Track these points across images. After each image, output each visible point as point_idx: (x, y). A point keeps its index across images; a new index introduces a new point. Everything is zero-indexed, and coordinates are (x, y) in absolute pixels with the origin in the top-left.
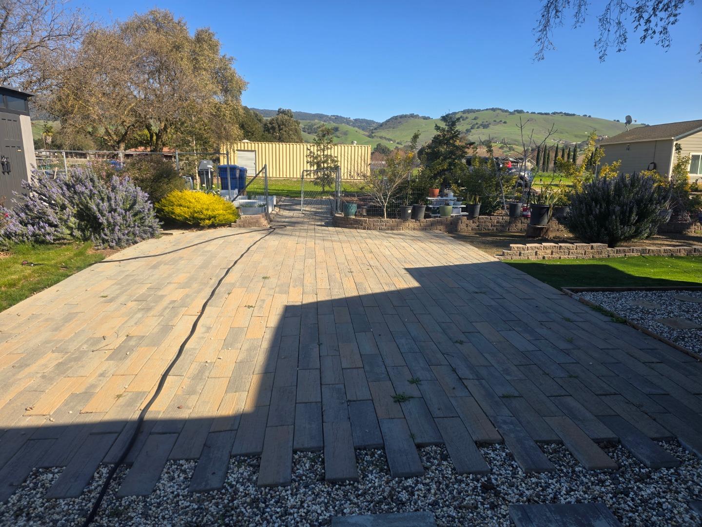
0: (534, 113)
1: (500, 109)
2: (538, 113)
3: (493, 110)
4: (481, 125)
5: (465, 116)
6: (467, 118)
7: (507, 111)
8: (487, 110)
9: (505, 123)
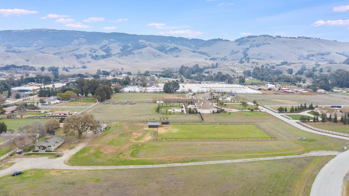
0: (287, 37)
1: (268, 36)
2: (289, 38)
3: (265, 36)
4: (256, 45)
5: (248, 39)
6: (249, 41)
7: (272, 37)
8: (261, 36)
9: (269, 44)
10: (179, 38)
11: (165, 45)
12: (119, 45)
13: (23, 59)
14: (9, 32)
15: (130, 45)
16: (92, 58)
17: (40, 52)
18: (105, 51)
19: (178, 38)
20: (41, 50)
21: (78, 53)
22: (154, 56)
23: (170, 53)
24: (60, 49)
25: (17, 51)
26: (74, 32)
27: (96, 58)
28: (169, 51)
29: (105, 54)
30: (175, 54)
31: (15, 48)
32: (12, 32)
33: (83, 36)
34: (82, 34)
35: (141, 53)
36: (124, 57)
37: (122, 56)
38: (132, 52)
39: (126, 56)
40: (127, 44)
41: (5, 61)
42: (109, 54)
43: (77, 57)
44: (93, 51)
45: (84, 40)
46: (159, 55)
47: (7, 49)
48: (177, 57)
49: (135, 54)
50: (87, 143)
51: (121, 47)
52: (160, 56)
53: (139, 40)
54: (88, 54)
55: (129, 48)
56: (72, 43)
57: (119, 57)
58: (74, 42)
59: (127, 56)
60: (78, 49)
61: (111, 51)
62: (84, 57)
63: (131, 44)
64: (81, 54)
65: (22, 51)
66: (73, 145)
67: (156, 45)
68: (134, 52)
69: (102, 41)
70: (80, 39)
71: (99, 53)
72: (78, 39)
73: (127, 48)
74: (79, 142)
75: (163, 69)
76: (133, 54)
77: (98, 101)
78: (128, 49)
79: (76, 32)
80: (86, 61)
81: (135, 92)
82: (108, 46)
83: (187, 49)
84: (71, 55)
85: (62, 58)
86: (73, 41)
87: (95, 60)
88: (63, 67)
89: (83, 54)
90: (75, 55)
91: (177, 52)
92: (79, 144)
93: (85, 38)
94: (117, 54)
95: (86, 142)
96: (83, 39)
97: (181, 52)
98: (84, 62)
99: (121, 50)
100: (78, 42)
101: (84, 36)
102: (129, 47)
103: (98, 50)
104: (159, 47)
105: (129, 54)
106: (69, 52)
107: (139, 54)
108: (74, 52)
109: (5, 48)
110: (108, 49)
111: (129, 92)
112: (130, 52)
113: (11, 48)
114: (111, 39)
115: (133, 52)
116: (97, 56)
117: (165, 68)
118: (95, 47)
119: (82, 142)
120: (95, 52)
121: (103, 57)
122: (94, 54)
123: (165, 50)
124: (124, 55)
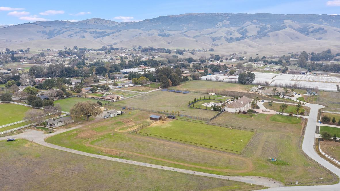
10: (335, 16)
11: (309, 26)
12: (256, 27)
13: (165, 42)
14: (168, 17)
15: (268, 26)
16: (226, 40)
17: (183, 36)
18: (241, 33)
19: (333, 16)
20: (184, 34)
21: (214, 35)
22: (292, 39)
23: (312, 34)
24: (200, 32)
25: (167, 34)
26: (220, 15)
27: (230, 40)
28: (312, 32)
29: (240, 36)
30: (318, 35)
31: (166, 32)
32: (170, 17)
33: (227, 18)
34: (227, 17)
35: (276, 35)
36: (258, 39)
37: (256, 39)
38: (267, 34)
39: (260, 38)
40: (266, 25)
41: (152, 43)
42: (244, 36)
43: (213, 40)
44: (229, 34)
45: (228, 23)
46: (297, 38)
47: (160, 33)
48: (320, 39)
49: (269, 36)
51: (259, 29)
52: (299, 38)
53: (284, 20)
54: (224, 36)
55: (267, 29)
56: (216, 26)
57: (253, 39)
58: (218, 25)
60: (215, 32)
61: (247, 33)
62: (219, 39)
63: (270, 25)
64: (217, 37)
65: (171, 34)
67: (297, 25)
68: (270, 34)
69: (245, 22)
70: (225, 21)
71: (234, 35)
72: (222, 21)
73: (265, 30)
75: (289, 54)
77: (160, 87)
79: (222, 15)
80: (219, 44)
81: (211, 80)
82: (245, 28)
83: (335, 30)
84: (208, 38)
85: (197, 41)
86: (217, 23)
87: (229, 42)
88: (193, 50)
89: (219, 36)
90: (211, 38)
91: (321, 34)
93: (229, 21)
94: (251, 36)
96: (227, 21)
97: (326, 33)
98: (218, 44)
99: (258, 32)
100: (222, 24)
101: (229, 18)
103: (234, 33)
104: (301, 28)
105: (263, 37)
106: (207, 35)
107: (274, 36)
108: (211, 35)
109: (159, 32)
110: (245, 32)
111: (206, 80)
112: (265, 35)
113: (163, 32)
114: (254, 20)
115: (268, 35)
116: (231, 39)
117: (293, 53)
118: (233, 29)
120: (231, 34)
121: (238, 39)
122: (229, 37)
123: (307, 31)
124: (258, 38)
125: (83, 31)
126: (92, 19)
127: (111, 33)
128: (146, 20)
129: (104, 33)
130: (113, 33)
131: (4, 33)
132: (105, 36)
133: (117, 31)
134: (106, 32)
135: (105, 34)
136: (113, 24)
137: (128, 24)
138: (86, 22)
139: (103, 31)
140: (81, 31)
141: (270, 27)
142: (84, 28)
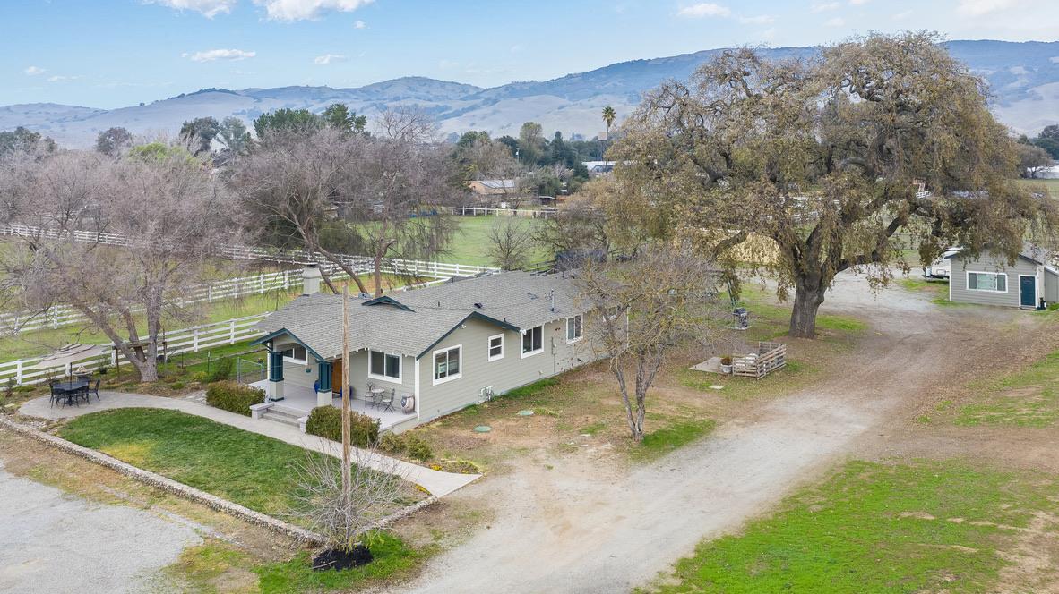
15: (1018, 70)
38: (1028, 91)
40: (1007, 68)
49: (1041, 99)
50: (890, 402)
55: (1016, 80)
59: (1008, 106)
63: (1021, 68)
66: (698, 401)
68: (1040, 90)
73: (1008, 83)
74: (785, 374)
76: (1035, 99)
78: (1012, 85)
92: (780, 403)
95: (877, 382)
102: (1014, 78)
105: (1016, 101)
112: (1022, 94)
115: (1033, 93)
119: (824, 378)
125: (375, 107)
126: (399, 80)
127: (465, 110)
128: (570, 76)
129: (440, 112)
130: (473, 108)
131: (136, 120)
132: (447, 117)
133: (484, 104)
134: (446, 108)
135: (446, 113)
136: (464, 91)
137: (514, 89)
138: (383, 89)
139: (438, 106)
140: (367, 107)
141: (1026, 72)
142: (378, 99)
